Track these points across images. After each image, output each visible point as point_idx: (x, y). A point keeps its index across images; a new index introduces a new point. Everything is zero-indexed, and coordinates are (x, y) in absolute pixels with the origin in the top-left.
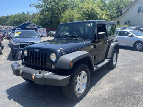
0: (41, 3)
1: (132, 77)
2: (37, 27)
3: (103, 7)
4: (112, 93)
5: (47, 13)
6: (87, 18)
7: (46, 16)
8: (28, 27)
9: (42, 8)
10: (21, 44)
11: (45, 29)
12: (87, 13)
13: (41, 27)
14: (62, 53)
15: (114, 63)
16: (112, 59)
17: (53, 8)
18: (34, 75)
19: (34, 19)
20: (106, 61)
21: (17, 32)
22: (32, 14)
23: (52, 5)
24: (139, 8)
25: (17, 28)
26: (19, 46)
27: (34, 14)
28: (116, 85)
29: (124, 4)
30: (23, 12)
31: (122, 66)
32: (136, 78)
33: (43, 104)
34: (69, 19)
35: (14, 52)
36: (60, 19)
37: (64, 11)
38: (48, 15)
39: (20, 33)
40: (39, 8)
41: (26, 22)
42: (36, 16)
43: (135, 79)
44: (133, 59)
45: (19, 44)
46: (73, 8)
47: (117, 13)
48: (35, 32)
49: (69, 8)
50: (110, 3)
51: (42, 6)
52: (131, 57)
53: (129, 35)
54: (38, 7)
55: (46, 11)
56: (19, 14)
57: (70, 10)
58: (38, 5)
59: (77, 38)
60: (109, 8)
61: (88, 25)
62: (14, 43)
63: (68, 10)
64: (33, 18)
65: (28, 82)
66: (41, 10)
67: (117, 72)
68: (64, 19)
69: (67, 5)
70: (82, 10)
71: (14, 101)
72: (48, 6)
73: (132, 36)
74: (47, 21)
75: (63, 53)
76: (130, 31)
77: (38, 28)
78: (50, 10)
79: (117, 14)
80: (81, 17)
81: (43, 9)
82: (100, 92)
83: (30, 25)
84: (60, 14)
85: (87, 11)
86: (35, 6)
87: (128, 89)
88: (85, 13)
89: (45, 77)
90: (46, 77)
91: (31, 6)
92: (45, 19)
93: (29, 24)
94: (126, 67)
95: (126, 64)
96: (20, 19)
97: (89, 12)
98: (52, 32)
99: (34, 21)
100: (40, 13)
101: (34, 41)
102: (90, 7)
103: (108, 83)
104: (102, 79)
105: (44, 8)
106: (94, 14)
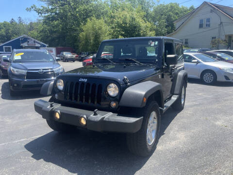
0: (45, 5)
1: (213, 121)
2: (40, 45)
3: (146, 17)
4: (192, 144)
5: (56, 23)
6: (123, 33)
7: (54, 27)
8: (25, 44)
9: (46, 15)
10: (28, 73)
11: (54, 49)
12: (123, 25)
13: (46, 45)
14: (126, 83)
15: (183, 102)
16: (180, 95)
17: (66, 16)
18: (85, 116)
19: (31, 32)
20: (174, 98)
21: (17, 53)
22: (27, 23)
23: (64, 10)
24: (201, 21)
25: (4, 47)
26: (24, 75)
27: (31, 23)
28: (193, 132)
29: (177, 14)
30: (12, 19)
31: (191, 106)
32: (218, 123)
33: (95, 163)
34: (93, 34)
35: (15, 85)
36: (79, 34)
37: (85, 20)
38: (57, 26)
39: (23, 54)
40: (43, 15)
41: (21, 37)
42: (35, 27)
43: (216, 123)
44: (204, 96)
45: (24, 72)
46: (98, 17)
47: (166, 27)
48: (48, 53)
49: (92, 16)
50: (155, 11)
51: (47, 11)
52: (200, 94)
53: (193, 61)
54: (40, 13)
55: (53, 19)
56: (5, 22)
57: (94, 18)
58: (40, 9)
59: (136, 62)
60: (154, 19)
61: (151, 44)
62: (15, 70)
63: (91, 19)
64: (30, 30)
65: (56, 132)
66: (45, 17)
67: (189, 115)
68: (84, 34)
69: (90, 12)
70: (114, 20)
71: (45, 162)
72: (58, 12)
73: (198, 62)
74: (55, 36)
75: (129, 84)
76: (194, 55)
77: (41, 47)
78: (61, 18)
79: (166, 29)
80: (114, 31)
81: (48, 16)
82: (174, 143)
83: (28, 42)
84: (78, 25)
85: (123, 22)
86: (36, 11)
87: (212, 138)
88: (119, 26)
89: (105, 119)
90: (107, 120)
91: (27, 10)
92: (52, 32)
93: (25, 40)
94: (199, 108)
95: (197, 103)
96: (8, 30)
97: (126, 24)
98: (65, 53)
99: (32, 35)
100: (44, 22)
101: (47, 68)
102: (128, 16)
103: (181, 130)
104: (171, 125)
105: (51, 15)
106: (135, 27)
